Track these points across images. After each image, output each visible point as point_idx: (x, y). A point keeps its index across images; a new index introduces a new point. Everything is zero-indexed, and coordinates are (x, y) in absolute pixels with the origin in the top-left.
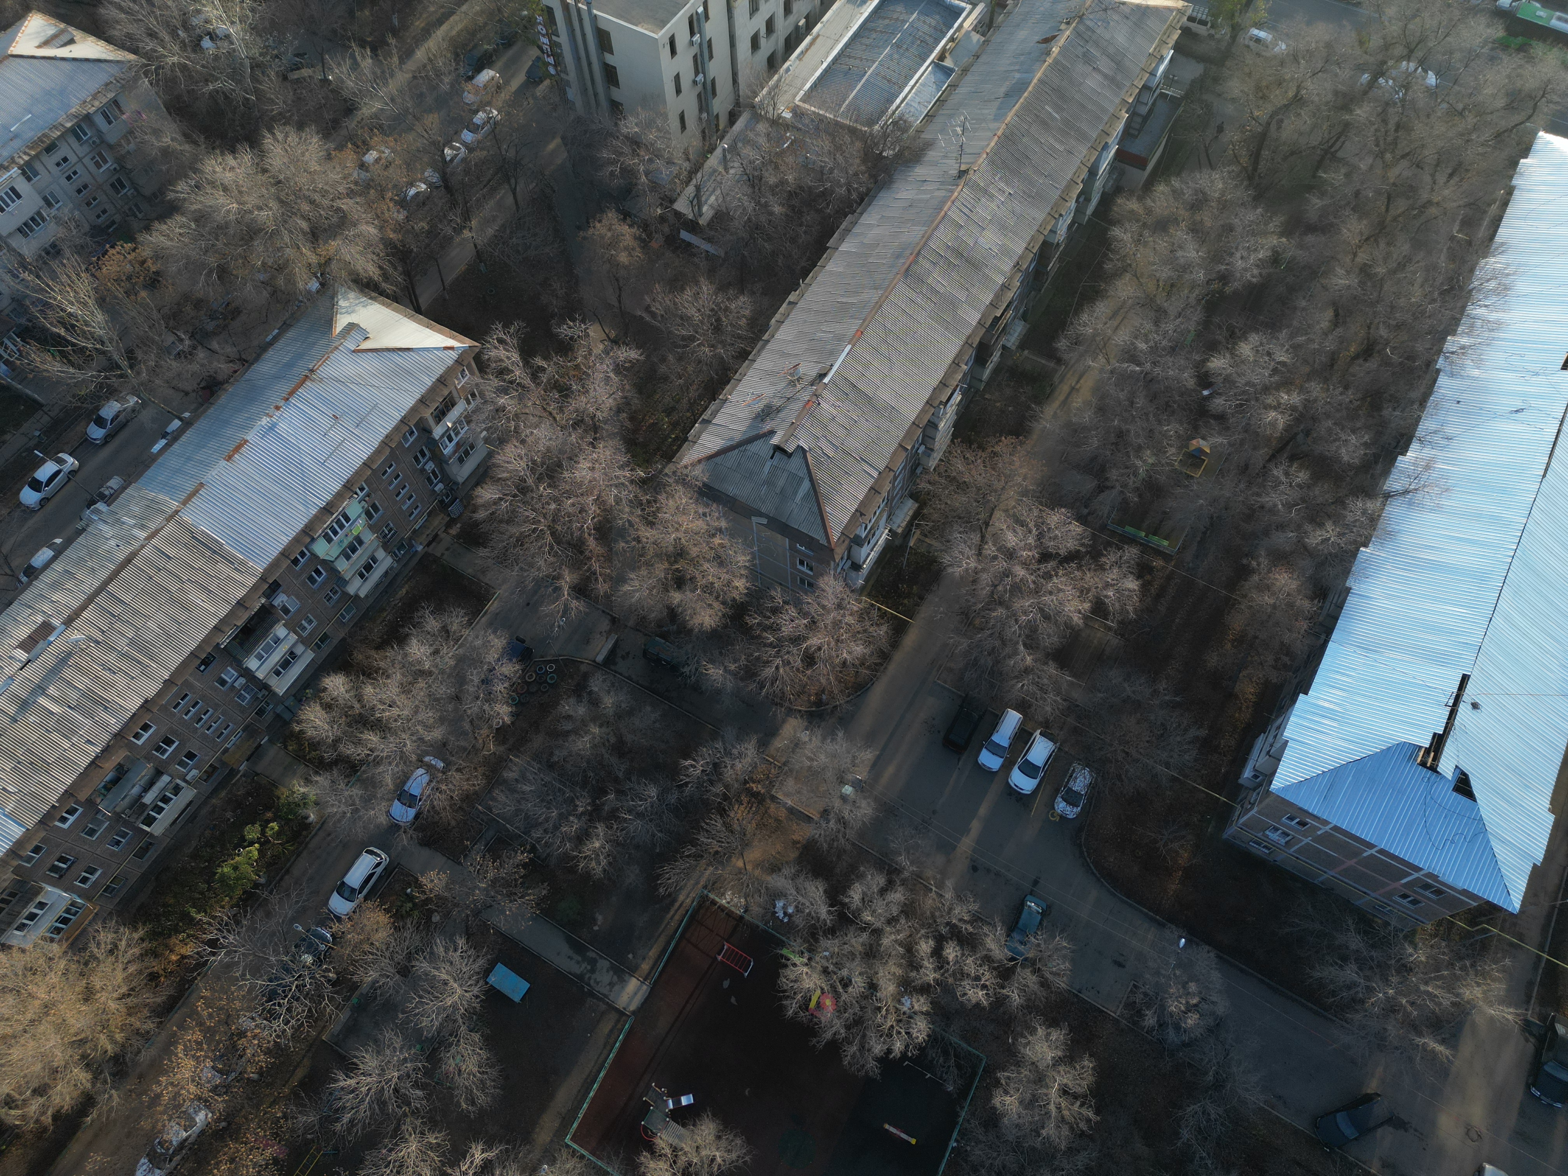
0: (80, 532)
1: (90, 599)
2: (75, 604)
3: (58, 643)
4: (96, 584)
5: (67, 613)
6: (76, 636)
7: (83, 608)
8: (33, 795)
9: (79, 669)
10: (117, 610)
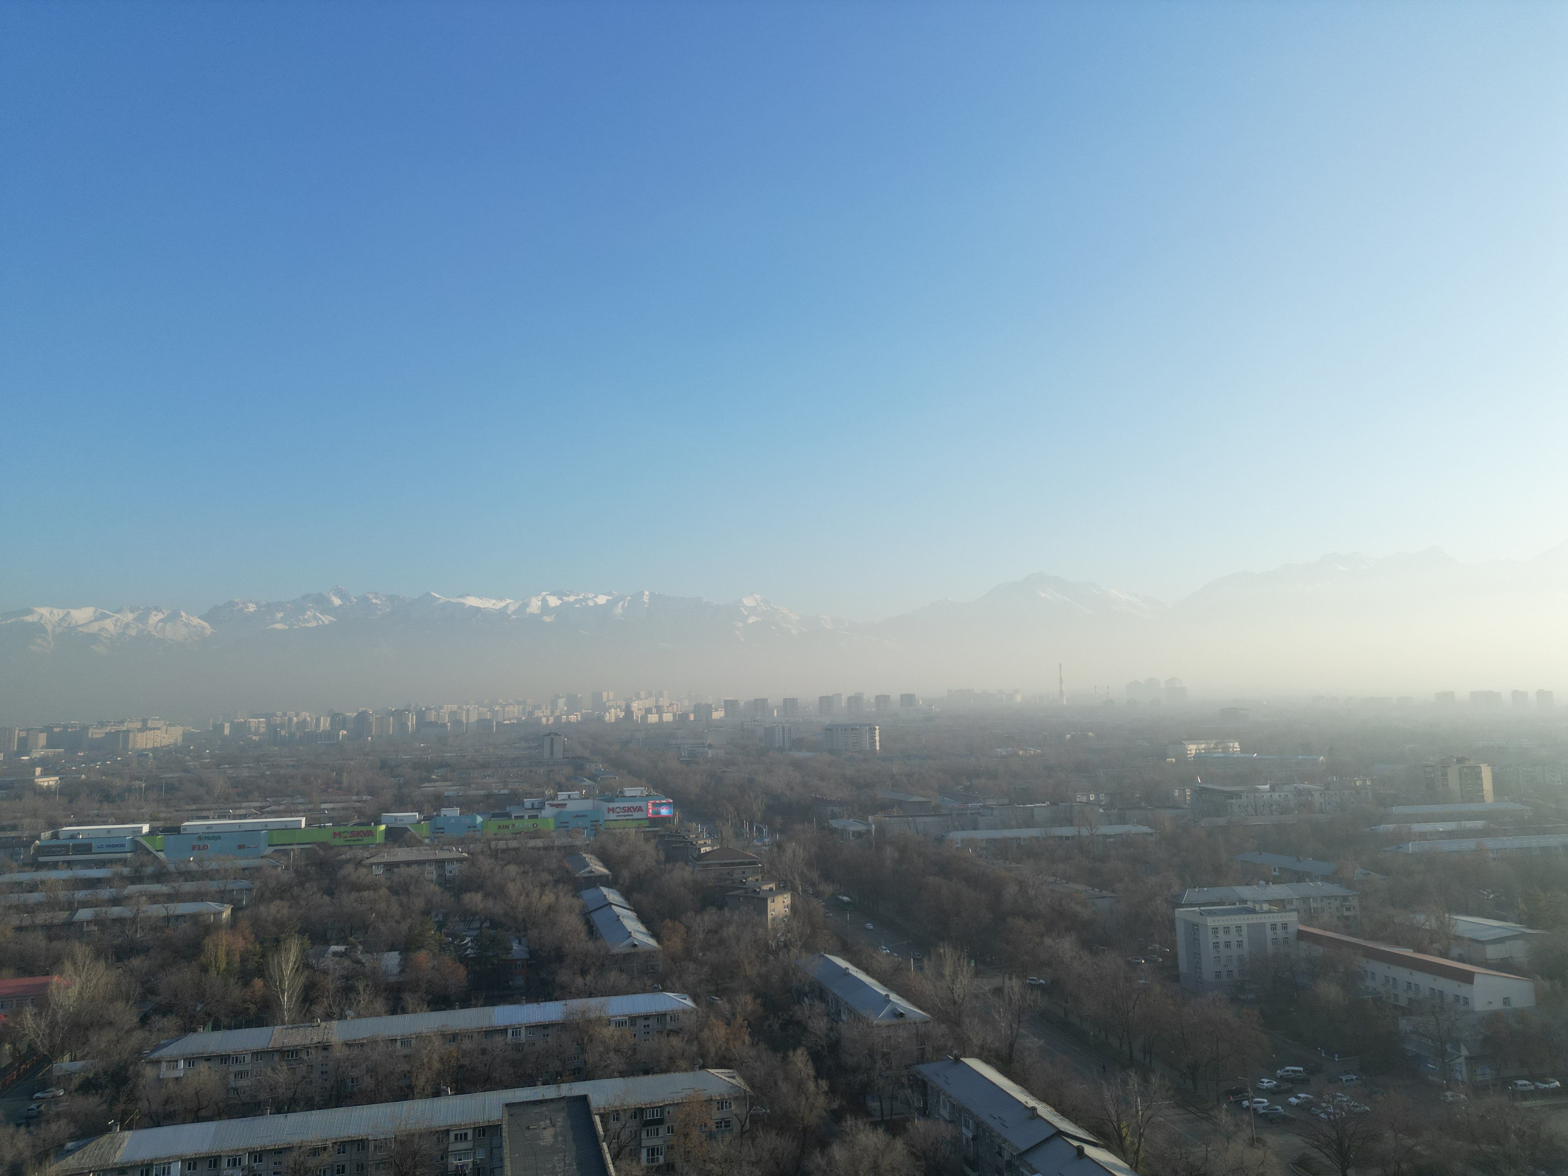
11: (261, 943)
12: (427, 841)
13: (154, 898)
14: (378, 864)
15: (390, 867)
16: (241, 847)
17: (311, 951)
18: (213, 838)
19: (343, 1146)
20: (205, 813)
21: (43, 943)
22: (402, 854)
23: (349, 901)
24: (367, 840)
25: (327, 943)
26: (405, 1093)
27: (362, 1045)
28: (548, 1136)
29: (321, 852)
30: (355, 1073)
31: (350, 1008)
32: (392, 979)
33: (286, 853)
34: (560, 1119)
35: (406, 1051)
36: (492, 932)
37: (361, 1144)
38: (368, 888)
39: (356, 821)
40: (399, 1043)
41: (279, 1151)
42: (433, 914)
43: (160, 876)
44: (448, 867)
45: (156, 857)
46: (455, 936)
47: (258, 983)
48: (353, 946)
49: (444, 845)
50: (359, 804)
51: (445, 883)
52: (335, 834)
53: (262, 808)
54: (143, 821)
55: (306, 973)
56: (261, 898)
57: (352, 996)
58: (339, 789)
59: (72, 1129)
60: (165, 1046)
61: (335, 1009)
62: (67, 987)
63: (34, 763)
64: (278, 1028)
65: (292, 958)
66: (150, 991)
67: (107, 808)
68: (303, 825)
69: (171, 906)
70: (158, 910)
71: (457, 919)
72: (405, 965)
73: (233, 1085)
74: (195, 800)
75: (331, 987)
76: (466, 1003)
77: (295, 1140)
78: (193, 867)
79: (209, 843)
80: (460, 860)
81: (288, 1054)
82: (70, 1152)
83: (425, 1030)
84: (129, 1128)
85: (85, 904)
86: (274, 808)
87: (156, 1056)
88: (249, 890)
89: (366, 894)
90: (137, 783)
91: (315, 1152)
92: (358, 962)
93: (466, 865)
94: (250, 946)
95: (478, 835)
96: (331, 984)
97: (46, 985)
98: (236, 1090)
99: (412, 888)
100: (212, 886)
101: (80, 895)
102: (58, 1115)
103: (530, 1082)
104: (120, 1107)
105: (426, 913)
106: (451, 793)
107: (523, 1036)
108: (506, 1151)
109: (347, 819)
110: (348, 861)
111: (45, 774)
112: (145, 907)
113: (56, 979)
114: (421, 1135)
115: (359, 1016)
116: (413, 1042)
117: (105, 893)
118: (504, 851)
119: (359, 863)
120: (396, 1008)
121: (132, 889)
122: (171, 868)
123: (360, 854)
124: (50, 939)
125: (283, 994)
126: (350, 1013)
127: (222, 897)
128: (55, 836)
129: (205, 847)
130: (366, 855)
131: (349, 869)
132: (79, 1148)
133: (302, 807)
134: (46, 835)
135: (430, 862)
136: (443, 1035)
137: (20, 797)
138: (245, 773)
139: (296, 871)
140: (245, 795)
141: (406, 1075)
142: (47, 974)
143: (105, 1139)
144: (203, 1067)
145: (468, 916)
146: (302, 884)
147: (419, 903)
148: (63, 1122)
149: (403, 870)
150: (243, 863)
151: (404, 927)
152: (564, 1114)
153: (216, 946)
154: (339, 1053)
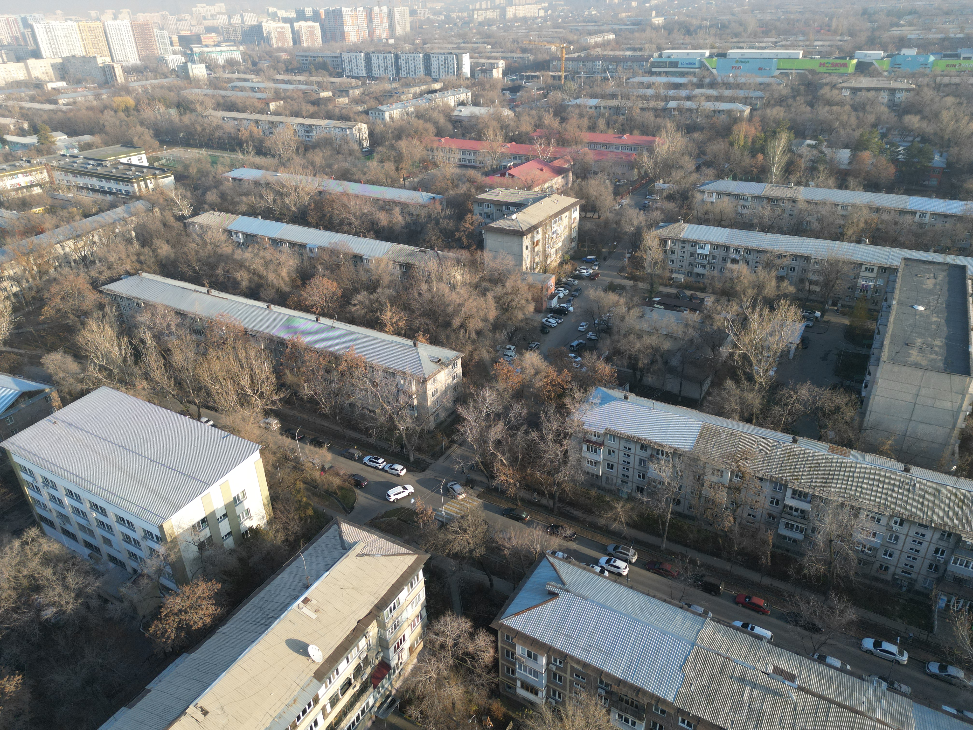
0: (860, 678)
1: (820, 697)
2: (814, 689)
3: (785, 686)
4: (832, 697)
5: (806, 686)
6: (794, 696)
7: (813, 694)
8: (693, 700)
9: (774, 704)
10: (821, 714)
11: (765, 133)
12: (886, 73)
13: (709, 98)
14: (846, 88)
15: (855, 90)
16: (760, 69)
17: (794, 142)
18: (745, 62)
19: (796, 257)
20: (741, 45)
21: (653, 119)
22: (865, 82)
23: (823, 112)
24: (842, 70)
25: (805, 138)
26: (839, 236)
27: (816, 204)
28: (929, 284)
29: (810, 76)
30: (809, 219)
31: (812, 180)
32: (843, 167)
33: (787, 75)
34: (942, 276)
35: (844, 213)
36: (921, 145)
37: (807, 259)
38: (837, 104)
39: (837, 55)
40: (840, 207)
41: (760, 252)
42: (880, 127)
43: (713, 85)
44: (898, 94)
45: (711, 73)
46: (892, 144)
47: (760, 157)
48: (821, 142)
49: (898, 77)
50: (840, 43)
51: (893, 106)
52: (821, 64)
53: (776, 42)
54: (706, 48)
55: (789, 155)
56: (768, 105)
57: (815, 173)
58: (829, 31)
59: (662, 217)
60: (707, 184)
61: (803, 180)
62: (663, 144)
63: (652, 9)
64: (768, 185)
65: (782, 145)
66: (702, 153)
67: (688, 39)
68: (801, 57)
69: (717, 104)
70: (709, 106)
71: (896, 133)
72: (853, 159)
73: (740, 211)
74: (737, 35)
75: (803, 166)
76: (890, 190)
77: (770, 248)
78: (731, 80)
79: (742, 65)
80: (908, 90)
81: (772, 201)
82: (661, 227)
83: (858, 202)
84: (687, 222)
85: (673, 99)
86: (784, 43)
87: (702, 188)
88: (762, 98)
89: (835, 108)
90: (705, 23)
91: (780, 256)
92: (822, 152)
93: (912, 93)
94: (758, 134)
95: (928, 71)
96: (803, 164)
97: (653, 141)
98: (741, 214)
99: (868, 107)
100: (741, 93)
101: (671, 93)
102: (657, 209)
103: (926, 248)
104: (684, 211)
105: (874, 126)
106: (913, 36)
107: (927, 219)
108: (898, 285)
109: (831, 53)
110: (827, 84)
111: (657, 16)
112: (703, 103)
113: (657, 139)
114: (844, 263)
115: (817, 186)
116: (849, 208)
117: (683, 93)
118: (946, 85)
119: (834, 86)
120: (842, 185)
121: (697, 91)
122: (719, 80)
123: (836, 79)
124: (656, 117)
125: (774, 164)
126: (812, 183)
127: (746, 101)
128: (660, 56)
129: (739, 68)
130: (840, 80)
131: (826, 90)
132: (665, 226)
133: (801, 43)
134: (656, 55)
135: (884, 89)
136: (870, 208)
137: (644, 31)
138: (768, 17)
139: (792, 88)
140: (766, 33)
141: (840, 226)
142: (654, 136)
143: (677, 225)
144: (725, 199)
145: (905, 131)
146: (794, 97)
147: (871, 118)
148: (659, 212)
149: (864, 94)
150: (760, 80)
151: (857, 134)
152: (945, 273)
153: (739, 131)
154: (801, 205)
